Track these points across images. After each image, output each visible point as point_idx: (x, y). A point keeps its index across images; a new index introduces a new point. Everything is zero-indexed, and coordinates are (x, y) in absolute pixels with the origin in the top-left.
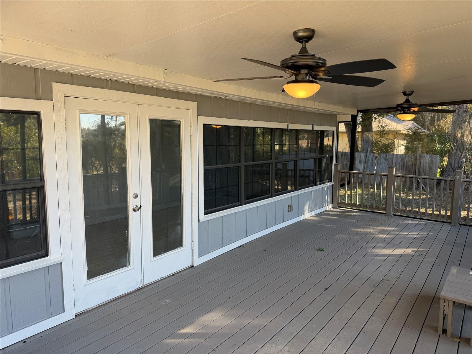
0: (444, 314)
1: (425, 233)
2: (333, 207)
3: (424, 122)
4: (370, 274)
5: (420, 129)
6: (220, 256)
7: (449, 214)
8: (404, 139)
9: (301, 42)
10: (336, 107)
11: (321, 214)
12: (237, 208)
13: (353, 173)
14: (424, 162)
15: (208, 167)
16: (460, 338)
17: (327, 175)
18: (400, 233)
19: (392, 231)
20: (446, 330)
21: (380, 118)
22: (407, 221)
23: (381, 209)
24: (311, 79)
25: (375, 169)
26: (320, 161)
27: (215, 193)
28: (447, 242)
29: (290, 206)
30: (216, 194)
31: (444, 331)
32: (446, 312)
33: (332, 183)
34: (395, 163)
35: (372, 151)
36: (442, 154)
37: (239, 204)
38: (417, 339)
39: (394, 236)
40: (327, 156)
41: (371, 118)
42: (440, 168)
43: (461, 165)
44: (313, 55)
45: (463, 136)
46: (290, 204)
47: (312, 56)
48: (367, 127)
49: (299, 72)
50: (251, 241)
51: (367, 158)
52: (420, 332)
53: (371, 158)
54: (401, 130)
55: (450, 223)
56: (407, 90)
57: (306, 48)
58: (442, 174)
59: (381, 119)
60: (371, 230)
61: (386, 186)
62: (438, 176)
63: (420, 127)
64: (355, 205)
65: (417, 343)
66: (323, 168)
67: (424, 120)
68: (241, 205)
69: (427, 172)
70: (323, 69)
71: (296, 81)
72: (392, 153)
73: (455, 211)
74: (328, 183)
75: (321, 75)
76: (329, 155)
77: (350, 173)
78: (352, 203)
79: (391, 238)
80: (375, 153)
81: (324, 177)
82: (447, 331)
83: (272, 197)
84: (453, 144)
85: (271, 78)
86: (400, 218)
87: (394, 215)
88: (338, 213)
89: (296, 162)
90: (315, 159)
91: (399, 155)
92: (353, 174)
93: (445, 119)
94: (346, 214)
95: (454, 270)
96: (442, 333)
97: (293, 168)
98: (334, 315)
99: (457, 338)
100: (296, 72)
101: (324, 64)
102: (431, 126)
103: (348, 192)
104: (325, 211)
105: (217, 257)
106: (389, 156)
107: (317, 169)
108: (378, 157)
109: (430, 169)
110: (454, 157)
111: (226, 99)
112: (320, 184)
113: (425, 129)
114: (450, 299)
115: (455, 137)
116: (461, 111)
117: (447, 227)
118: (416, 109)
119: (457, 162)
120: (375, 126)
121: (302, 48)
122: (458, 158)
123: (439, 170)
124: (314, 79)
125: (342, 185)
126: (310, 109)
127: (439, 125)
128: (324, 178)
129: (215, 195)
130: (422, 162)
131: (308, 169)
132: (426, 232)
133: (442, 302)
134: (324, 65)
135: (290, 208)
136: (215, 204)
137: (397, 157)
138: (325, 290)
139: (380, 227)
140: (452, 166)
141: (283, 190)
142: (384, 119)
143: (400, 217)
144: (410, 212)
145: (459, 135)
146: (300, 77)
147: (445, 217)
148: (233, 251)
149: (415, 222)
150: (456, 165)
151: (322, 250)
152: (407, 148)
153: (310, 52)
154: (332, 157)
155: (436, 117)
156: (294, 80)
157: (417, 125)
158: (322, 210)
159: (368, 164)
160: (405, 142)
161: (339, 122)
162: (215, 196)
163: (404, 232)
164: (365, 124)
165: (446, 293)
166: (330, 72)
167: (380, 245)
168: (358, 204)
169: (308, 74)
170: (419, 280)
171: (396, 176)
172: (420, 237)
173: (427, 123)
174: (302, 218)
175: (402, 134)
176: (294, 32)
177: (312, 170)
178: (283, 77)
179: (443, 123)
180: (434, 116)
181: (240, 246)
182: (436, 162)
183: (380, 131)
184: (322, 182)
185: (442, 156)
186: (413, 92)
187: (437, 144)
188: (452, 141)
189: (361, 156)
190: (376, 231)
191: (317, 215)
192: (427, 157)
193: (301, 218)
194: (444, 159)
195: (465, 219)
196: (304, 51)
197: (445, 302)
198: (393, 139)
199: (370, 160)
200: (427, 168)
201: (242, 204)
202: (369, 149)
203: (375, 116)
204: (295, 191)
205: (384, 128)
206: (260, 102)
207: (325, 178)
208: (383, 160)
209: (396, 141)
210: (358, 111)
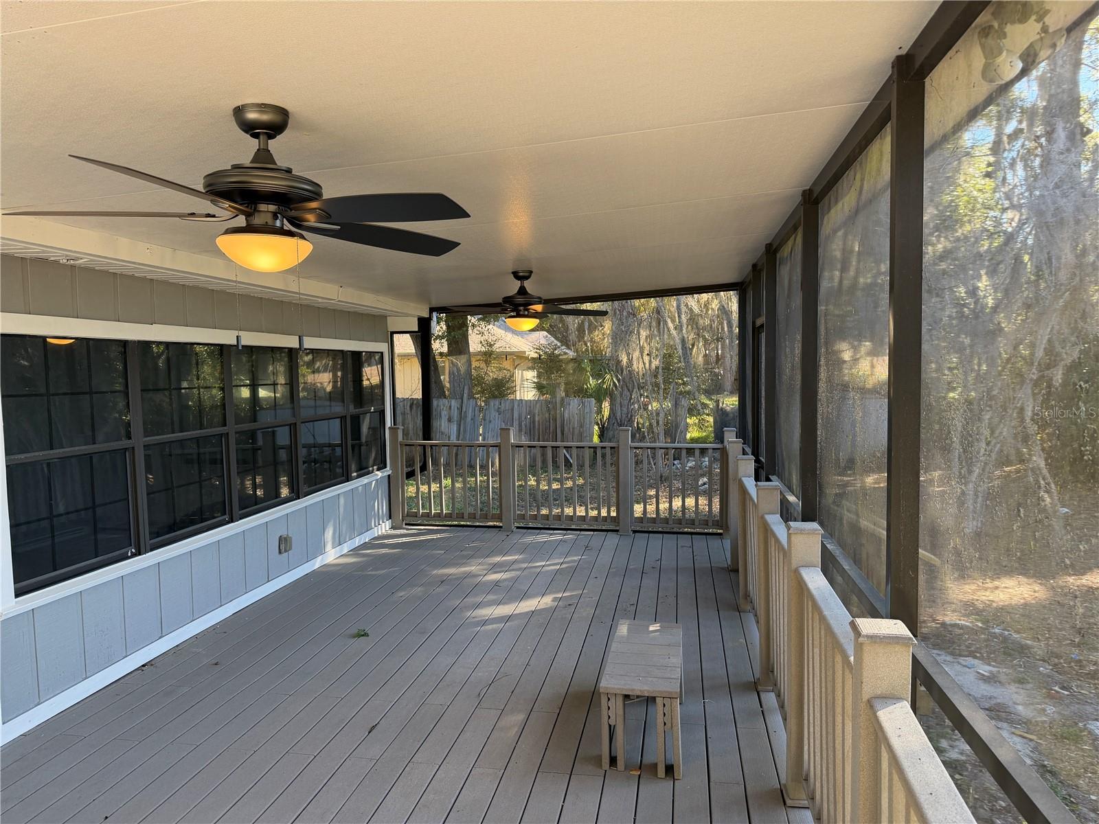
0: (610, 726)
1: (575, 558)
2: (393, 528)
3: (566, 332)
4: (471, 669)
5: (559, 347)
6: (79, 705)
7: (613, 514)
8: (532, 368)
9: (256, 136)
10: (381, 298)
11: (365, 546)
12: (129, 563)
13: (431, 446)
14: (569, 414)
15: (22, 456)
16: (640, 768)
17: (373, 455)
18: (530, 565)
19: (515, 562)
20: (616, 757)
21: (483, 323)
22: (543, 537)
23: (493, 519)
24: (288, 226)
25: (481, 432)
26: (356, 421)
27: (53, 532)
28: (614, 570)
29: (285, 539)
30: (56, 533)
31: (613, 761)
32: (612, 722)
33: (388, 471)
34: (517, 418)
35: (471, 396)
36: (599, 395)
37: (133, 550)
38: (565, 792)
39: (518, 573)
40: (372, 411)
41: (464, 325)
42: (598, 424)
43: (631, 416)
44: (289, 171)
45: (630, 361)
46: (283, 533)
47: (286, 171)
48: (458, 344)
49: (253, 206)
50: (177, 646)
51: (464, 409)
52: (568, 776)
53: (470, 411)
54: (526, 350)
55: (617, 531)
56: (521, 268)
57: (269, 151)
58: (601, 436)
59: (484, 328)
60: (472, 568)
61: (498, 468)
62: (596, 439)
63: (559, 344)
64: (438, 516)
65: (564, 802)
66: (363, 439)
67: (567, 329)
68: (140, 554)
69: (576, 432)
70: (314, 205)
71: (249, 229)
72: (512, 397)
73: (623, 506)
74: (377, 472)
75: (311, 220)
76: (376, 407)
77: (424, 446)
78: (433, 512)
79: (512, 578)
80: (478, 398)
81: (367, 458)
82: (618, 758)
83: (232, 522)
84: (617, 377)
85: (180, 216)
86: (530, 533)
87: (518, 528)
88: (404, 540)
89: (293, 427)
90: (343, 418)
91: (524, 402)
92: (431, 448)
93: (601, 329)
94: (422, 538)
95: (623, 629)
96: (610, 766)
97: (288, 443)
98: (390, 787)
99: (635, 770)
100: (247, 207)
101: (316, 194)
102: (579, 341)
103: (424, 488)
104: (375, 539)
105: (68, 711)
106: (505, 406)
107: (350, 442)
108: (485, 408)
109: (581, 426)
110: (619, 402)
111: (72, 266)
112: (359, 476)
113: (568, 348)
114: (618, 692)
115: (619, 362)
116: (625, 314)
117: (612, 539)
118: (539, 308)
119: (625, 410)
120: (475, 343)
121: (258, 150)
122: (626, 402)
123: (596, 428)
124: (297, 228)
125: (410, 475)
126: (320, 300)
127: (592, 341)
128: (368, 462)
129: (53, 537)
130: (566, 415)
131: (327, 442)
132: (576, 555)
133: (604, 700)
134: (316, 197)
135: (284, 544)
136: (54, 561)
137: (521, 405)
138: (369, 732)
139: (492, 557)
140: (618, 418)
141: (267, 497)
142: (490, 327)
143: (529, 531)
144: (547, 517)
145: (625, 360)
146: (258, 220)
147: (609, 520)
148: (118, 683)
149: (557, 537)
150: (624, 416)
151: (366, 635)
152: (539, 387)
153: (281, 162)
154: (382, 413)
155: (586, 325)
156: (245, 226)
157: (553, 339)
158: (366, 538)
159: (465, 421)
160: (535, 373)
161: (393, 333)
162: (53, 540)
163: (537, 562)
164: (455, 337)
165: (612, 682)
166: (330, 215)
167: (491, 597)
168: (444, 512)
169: (279, 215)
170: (566, 662)
171: (517, 446)
172: (567, 568)
173: (573, 337)
174: (317, 563)
175: (527, 358)
176: (235, 108)
177: (337, 445)
178: (214, 216)
179: (598, 336)
180: (583, 322)
181: (143, 666)
182: (591, 412)
183: (485, 353)
184: (363, 471)
185: (600, 401)
186: (531, 272)
187: (589, 378)
188: (614, 370)
189: (450, 407)
190: (482, 567)
191: (355, 551)
192: (574, 403)
193: (314, 564)
194: (603, 406)
195: (640, 520)
196: (263, 158)
197: (609, 699)
198: (511, 370)
199: (470, 414)
200: (576, 426)
201: (143, 550)
202: (466, 391)
203: (472, 319)
204: (296, 499)
205: (491, 346)
206: (179, 278)
207: (371, 462)
208: (494, 414)
209: (518, 374)
210: (432, 310)
